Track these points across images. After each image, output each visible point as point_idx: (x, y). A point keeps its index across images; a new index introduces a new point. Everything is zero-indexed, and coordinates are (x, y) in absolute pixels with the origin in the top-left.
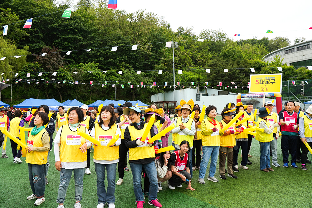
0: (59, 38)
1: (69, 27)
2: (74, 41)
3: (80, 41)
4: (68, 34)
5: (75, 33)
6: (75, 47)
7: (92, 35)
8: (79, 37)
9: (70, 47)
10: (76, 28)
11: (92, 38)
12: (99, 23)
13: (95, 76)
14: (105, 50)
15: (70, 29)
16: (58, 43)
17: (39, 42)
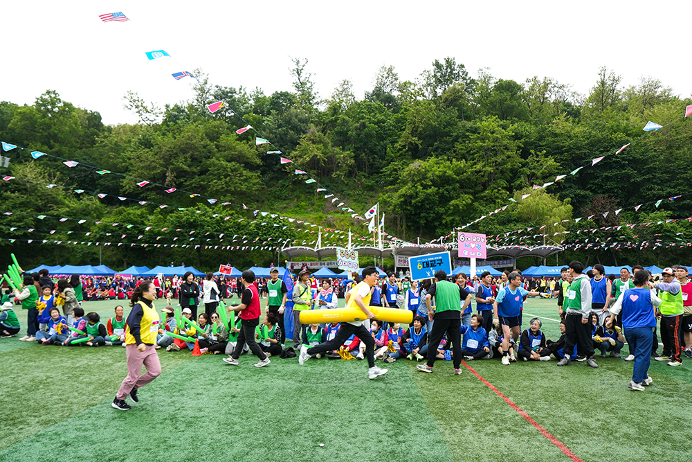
0: (598, 178)
1: (614, 159)
2: (622, 178)
3: (629, 176)
4: (611, 168)
5: (623, 167)
6: (623, 187)
7: (651, 165)
8: (629, 171)
9: (616, 188)
10: (623, 159)
11: (649, 171)
12: (657, 142)
13: (669, 231)
14: (674, 187)
15: (614, 162)
16: (596, 184)
17: (571, 187)
